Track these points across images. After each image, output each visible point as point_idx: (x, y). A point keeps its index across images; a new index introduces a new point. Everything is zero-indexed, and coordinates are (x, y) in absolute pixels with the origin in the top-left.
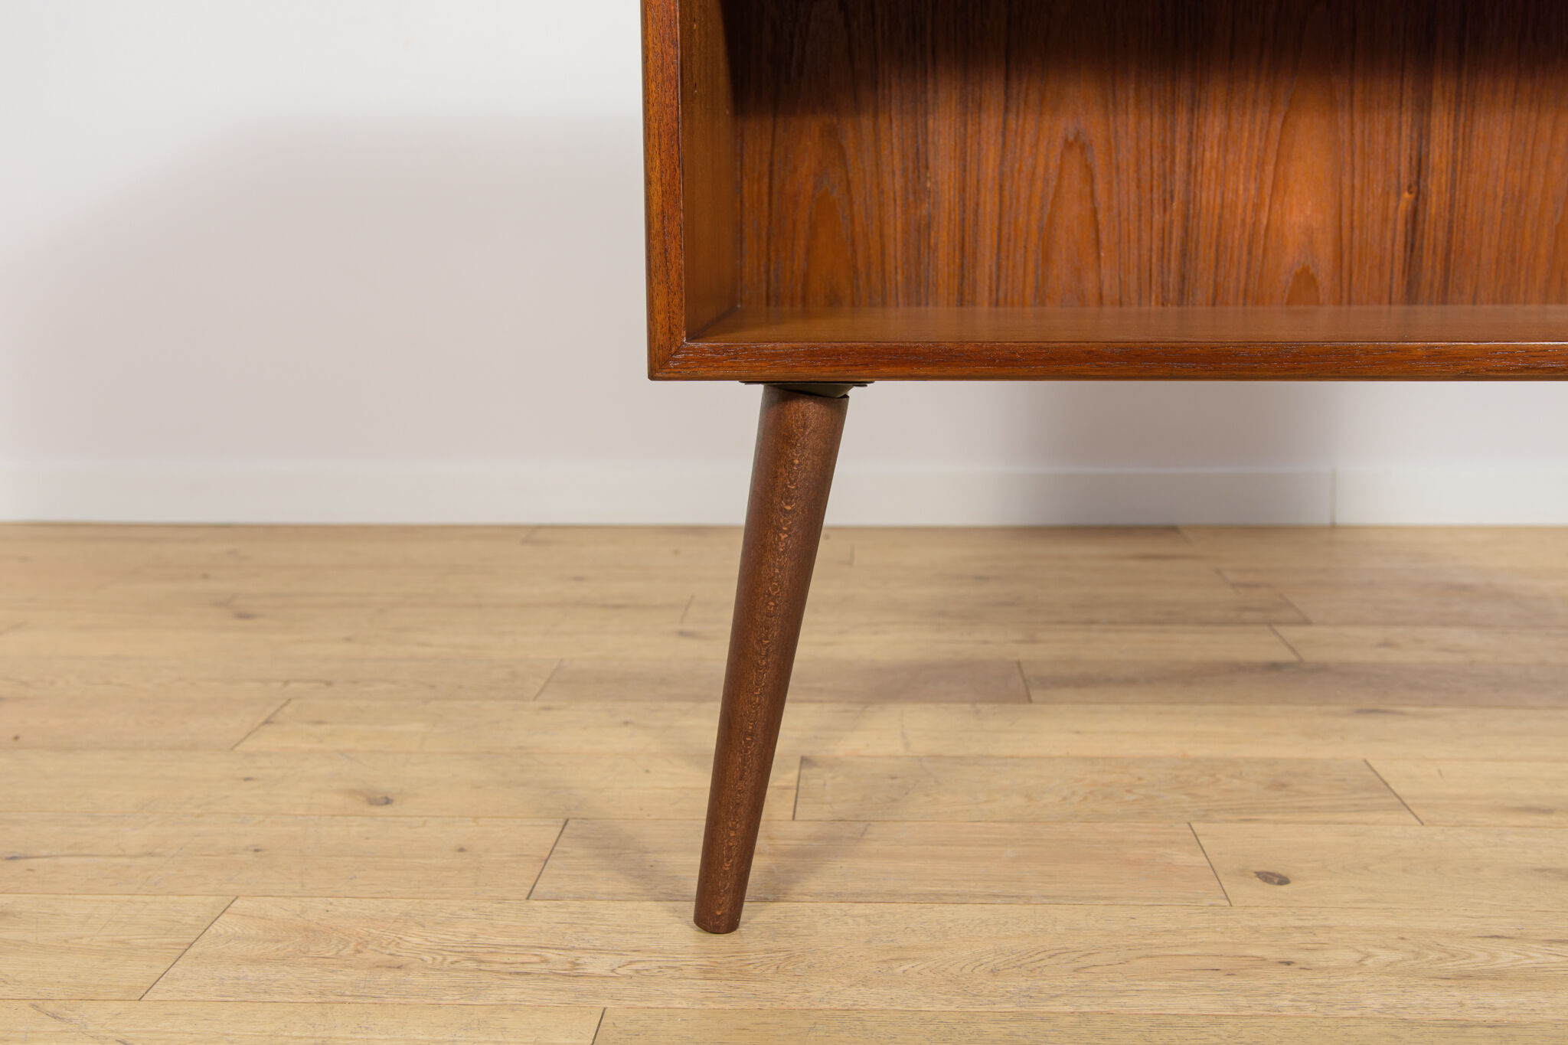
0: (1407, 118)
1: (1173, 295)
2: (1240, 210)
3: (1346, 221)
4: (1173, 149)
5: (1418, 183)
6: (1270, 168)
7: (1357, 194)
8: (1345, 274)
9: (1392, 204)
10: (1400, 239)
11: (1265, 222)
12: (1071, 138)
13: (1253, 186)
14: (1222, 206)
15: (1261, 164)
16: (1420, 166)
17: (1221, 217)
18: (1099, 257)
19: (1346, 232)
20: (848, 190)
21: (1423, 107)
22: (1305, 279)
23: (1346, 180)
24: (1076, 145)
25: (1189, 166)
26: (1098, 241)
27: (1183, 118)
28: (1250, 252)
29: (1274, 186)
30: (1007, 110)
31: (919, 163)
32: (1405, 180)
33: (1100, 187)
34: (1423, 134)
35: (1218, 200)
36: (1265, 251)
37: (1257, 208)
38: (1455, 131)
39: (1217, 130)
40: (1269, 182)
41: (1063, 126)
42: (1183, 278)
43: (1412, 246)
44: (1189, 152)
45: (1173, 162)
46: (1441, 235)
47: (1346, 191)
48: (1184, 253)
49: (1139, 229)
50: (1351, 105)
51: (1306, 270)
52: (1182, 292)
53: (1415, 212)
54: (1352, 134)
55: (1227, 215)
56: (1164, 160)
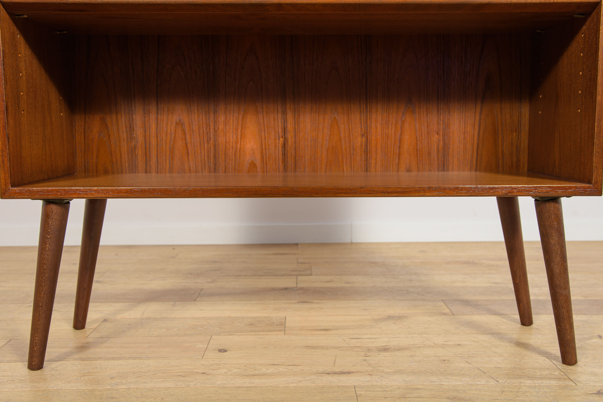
0: (280, 116)
1: (212, 169)
2: (231, 143)
3: (264, 147)
4: (210, 125)
5: (285, 135)
6: (239, 131)
7: (267, 139)
8: (265, 163)
9: (277, 142)
10: (281, 152)
11: (239, 147)
12: (178, 122)
13: (235, 136)
14: (226, 142)
15: (237, 130)
16: (285, 130)
17: (225, 146)
18: (188, 158)
19: (264, 150)
20: (109, 137)
21: (284, 113)
22: (253, 165)
23: (263, 134)
24: (180, 124)
25: (215, 130)
26: (188, 153)
27: (212, 115)
28: (235, 156)
29: (241, 136)
30: (157, 113)
31: (131, 129)
32: (281, 135)
33: (188, 136)
34: (285, 121)
35: (224, 140)
36: (240, 156)
37: (236, 143)
38: (295, 120)
39: (223, 119)
40: (239, 135)
41: (175, 118)
42: (215, 165)
43: (284, 154)
44: (215, 126)
45: (210, 129)
46: (293, 152)
47: (263, 138)
48: (215, 157)
49: (201, 149)
50: (263, 112)
51: (253, 162)
52: (215, 169)
53: (284, 144)
54: (264, 121)
55: (227, 145)
56: (207, 128)
